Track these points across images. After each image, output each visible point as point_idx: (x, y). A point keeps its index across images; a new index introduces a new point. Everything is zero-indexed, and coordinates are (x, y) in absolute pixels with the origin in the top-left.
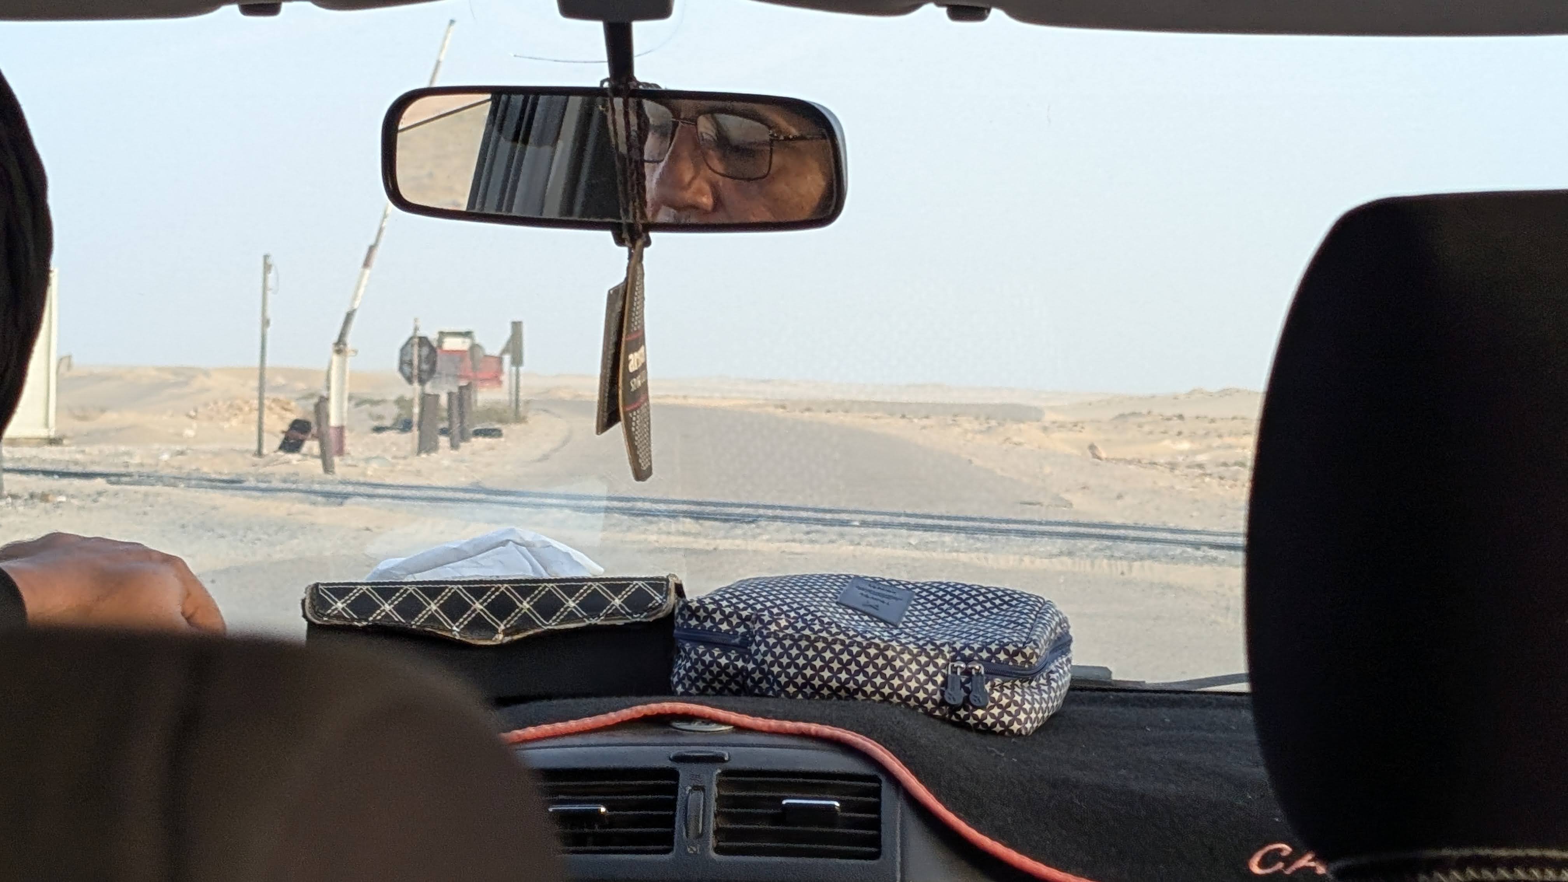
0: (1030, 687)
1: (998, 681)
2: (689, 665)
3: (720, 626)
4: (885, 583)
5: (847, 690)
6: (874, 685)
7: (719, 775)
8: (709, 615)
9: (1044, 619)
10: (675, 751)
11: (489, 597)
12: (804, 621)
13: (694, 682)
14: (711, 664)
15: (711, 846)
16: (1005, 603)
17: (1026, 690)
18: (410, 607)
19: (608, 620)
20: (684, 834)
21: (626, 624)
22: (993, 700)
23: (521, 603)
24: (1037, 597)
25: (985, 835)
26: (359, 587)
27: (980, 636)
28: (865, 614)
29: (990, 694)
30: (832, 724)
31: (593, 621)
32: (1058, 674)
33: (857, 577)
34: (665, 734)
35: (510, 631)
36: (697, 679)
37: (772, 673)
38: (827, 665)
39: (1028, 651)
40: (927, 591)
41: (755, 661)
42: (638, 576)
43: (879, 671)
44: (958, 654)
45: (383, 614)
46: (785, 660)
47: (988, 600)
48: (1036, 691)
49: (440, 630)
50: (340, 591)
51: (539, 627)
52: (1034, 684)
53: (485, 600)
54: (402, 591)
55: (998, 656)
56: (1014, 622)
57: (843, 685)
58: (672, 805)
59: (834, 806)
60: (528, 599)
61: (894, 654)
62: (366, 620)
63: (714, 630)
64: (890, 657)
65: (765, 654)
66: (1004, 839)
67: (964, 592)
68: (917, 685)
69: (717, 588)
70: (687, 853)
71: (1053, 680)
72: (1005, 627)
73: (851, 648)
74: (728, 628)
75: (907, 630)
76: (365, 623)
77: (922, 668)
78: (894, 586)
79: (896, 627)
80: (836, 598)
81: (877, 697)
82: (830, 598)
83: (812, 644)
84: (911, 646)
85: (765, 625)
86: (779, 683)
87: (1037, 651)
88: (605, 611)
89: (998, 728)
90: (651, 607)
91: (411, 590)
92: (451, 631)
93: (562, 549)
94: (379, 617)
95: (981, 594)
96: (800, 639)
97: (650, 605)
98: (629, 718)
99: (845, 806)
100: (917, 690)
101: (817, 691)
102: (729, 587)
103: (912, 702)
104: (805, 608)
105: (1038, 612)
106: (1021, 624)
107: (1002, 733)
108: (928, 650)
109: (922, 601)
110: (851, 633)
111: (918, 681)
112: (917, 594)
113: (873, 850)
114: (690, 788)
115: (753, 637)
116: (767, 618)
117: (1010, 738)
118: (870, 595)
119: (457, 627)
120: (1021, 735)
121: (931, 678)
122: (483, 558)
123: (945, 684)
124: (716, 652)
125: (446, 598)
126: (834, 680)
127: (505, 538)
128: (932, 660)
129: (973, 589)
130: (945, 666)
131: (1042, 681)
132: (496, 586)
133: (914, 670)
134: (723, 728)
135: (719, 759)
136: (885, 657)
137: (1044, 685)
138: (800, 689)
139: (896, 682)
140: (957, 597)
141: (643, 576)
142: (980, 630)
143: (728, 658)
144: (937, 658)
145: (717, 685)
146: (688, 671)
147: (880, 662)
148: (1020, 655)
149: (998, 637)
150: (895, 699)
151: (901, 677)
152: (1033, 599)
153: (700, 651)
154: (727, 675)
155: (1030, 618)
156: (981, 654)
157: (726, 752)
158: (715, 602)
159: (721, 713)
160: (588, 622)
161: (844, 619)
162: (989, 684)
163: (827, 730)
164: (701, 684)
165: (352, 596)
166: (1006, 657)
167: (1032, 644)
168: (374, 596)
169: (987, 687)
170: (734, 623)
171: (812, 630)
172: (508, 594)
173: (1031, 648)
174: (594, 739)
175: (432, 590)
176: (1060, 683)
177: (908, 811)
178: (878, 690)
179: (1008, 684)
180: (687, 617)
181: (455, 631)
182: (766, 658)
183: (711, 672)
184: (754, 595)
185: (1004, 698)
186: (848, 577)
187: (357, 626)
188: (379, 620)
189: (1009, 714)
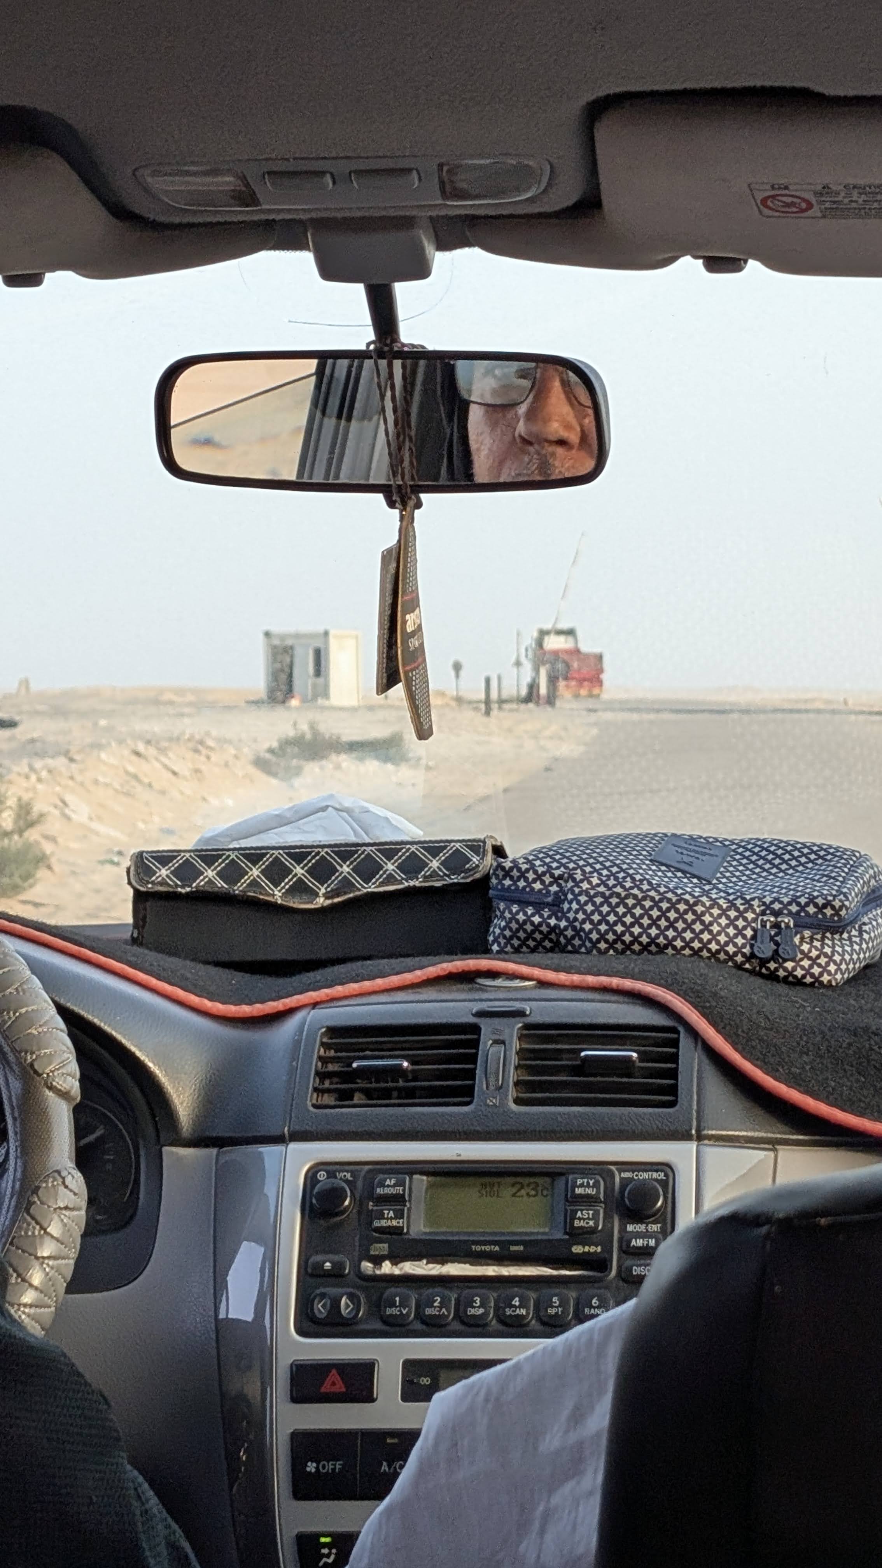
0: (841, 939)
1: (807, 933)
2: (503, 924)
3: (533, 885)
4: (702, 840)
5: (658, 945)
6: (683, 939)
7: (519, 1029)
8: (523, 875)
9: (856, 872)
10: (477, 1007)
11: (310, 861)
12: (616, 879)
13: (509, 940)
14: (525, 922)
15: (510, 1097)
16: (820, 857)
17: (836, 942)
18: (232, 873)
19: (428, 881)
20: (485, 1086)
21: (444, 885)
22: (802, 952)
23: (342, 866)
24: (853, 851)
25: (780, 1082)
26: (183, 854)
27: (790, 890)
28: (679, 870)
29: (799, 947)
30: (633, 977)
31: (412, 883)
32: (870, 926)
33: (674, 835)
34: (470, 990)
35: (330, 894)
36: (511, 938)
37: (583, 930)
38: (637, 921)
39: (837, 904)
40: (743, 847)
41: (567, 919)
42: (456, 838)
43: (689, 926)
44: (767, 909)
45: (207, 879)
46: (596, 917)
47: (804, 855)
48: (848, 943)
49: (263, 894)
50: (164, 858)
51: (359, 890)
52: (845, 935)
53: (306, 865)
54: (224, 857)
55: (807, 909)
56: (826, 876)
57: (653, 941)
58: (473, 1059)
59: (631, 1056)
60: (348, 863)
61: (703, 909)
62: (190, 886)
63: (528, 889)
64: (699, 912)
65: (577, 912)
66: (800, 1085)
67: (780, 848)
68: (727, 939)
69: (532, 848)
70: (488, 1105)
71: (866, 931)
72: (818, 881)
73: (661, 904)
74: (541, 887)
75: (720, 886)
76: (188, 889)
77: (732, 923)
78: (711, 843)
79: (709, 883)
80: (651, 855)
81: (687, 952)
82: (644, 856)
83: (622, 901)
84: (721, 902)
85: (577, 884)
86: (591, 940)
87: (847, 903)
88: (423, 873)
89: (809, 980)
90: (468, 869)
91: (233, 856)
92: (274, 895)
93: (380, 814)
94: (202, 883)
95: (796, 849)
96: (611, 896)
97: (467, 866)
98: (436, 975)
99: (643, 1057)
100: (727, 944)
101: (628, 947)
102: (543, 848)
103: (722, 956)
104: (618, 866)
105: (852, 866)
106: (834, 878)
107: (812, 985)
108: (738, 905)
109: (738, 857)
110: (662, 889)
111: (727, 935)
112: (734, 851)
113: (671, 1098)
114: (491, 1042)
115: (566, 895)
116: (579, 876)
117: (818, 988)
118: (685, 852)
119: (279, 891)
120: (831, 985)
121: (740, 932)
122: (305, 823)
123: (754, 937)
124: (530, 911)
125: (267, 863)
126: (644, 936)
127: (325, 804)
128: (741, 914)
129: (789, 844)
130: (755, 920)
131: (854, 933)
132: (316, 850)
133: (723, 924)
134: (527, 983)
135: (521, 1014)
136: (695, 913)
137: (855, 936)
138: (611, 945)
139: (706, 936)
140: (773, 853)
141: (461, 838)
142: (792, 884)
143: (541, 916)
144: (746, 912)
145: (531, 943)
146: (503, 929)
147: (690, 917)
148: (829, 908)
149: (808, 891)
150: (705, 953)
151: (710, 932)
152: (848, 853)
153: (514, 910)
154: (541, 932)
155: (843, 871)
156: (790, 907)
157: (527, 1007)
158: (528, 861)
159: (524, 969)
160: (406, 884)
161: (657, 875)
162: (798, 936)
163: (628, 984)
164: (516, 942)
165: (175, 864)
166: (815, 910)
167: (842, 897)
168: (197, 862)
169: (797, 940)
170: (547, 883)
171: (623, 887)
172: (328, 858)
173: (840, 901)
174: (400, 996)
175: (254, 856)
176: (872, 935)
177: (706, 1061)
178: (687, 945)
179: (819, 937)
180: (501, 877)
181: (277, 895)
182: (578, 916)
183: (525, 931)
184: (568, 854)
185: (813, 950)
186: (666, 835)
187: (181, 893)
188: (203, 886)
189: (819, 965)
